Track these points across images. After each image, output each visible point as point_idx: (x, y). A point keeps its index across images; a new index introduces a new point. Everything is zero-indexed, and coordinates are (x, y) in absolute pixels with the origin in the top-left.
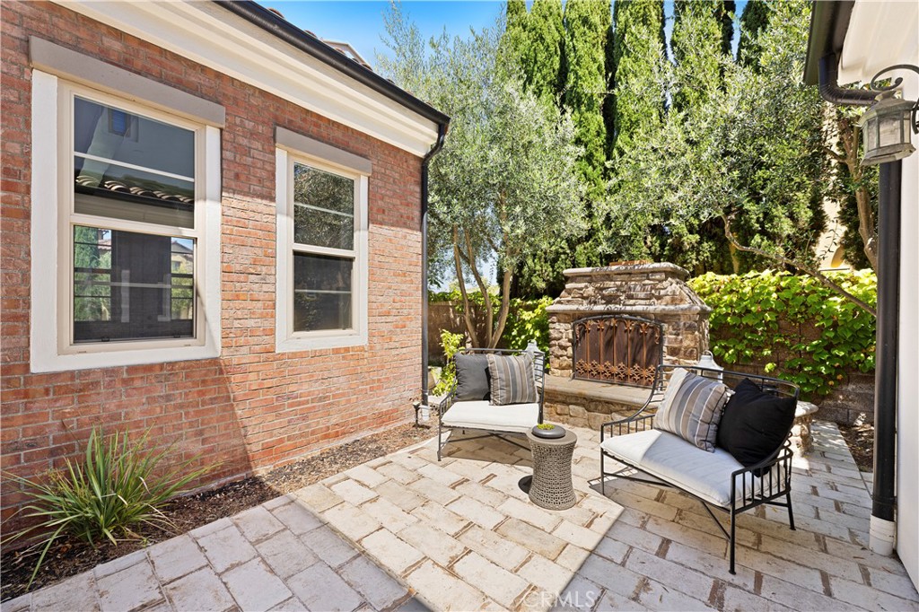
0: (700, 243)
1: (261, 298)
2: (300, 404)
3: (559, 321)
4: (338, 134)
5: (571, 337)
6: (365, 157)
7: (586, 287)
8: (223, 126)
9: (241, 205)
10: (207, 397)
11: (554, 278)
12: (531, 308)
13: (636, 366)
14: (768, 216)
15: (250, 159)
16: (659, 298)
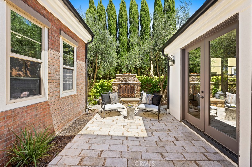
0: (134, 70)
1: (57, 81)
2: (65, 112)
3: (115, 85)
4: (71, 34)
5: (117, 89)
6: (76, 41)
7: (121, 78)
8: (50, 28)
9: (53, 53)
10: (46, 113)
11: (104, 75)
12: (98, 82)
13: (131, 94)
14: (145, 67)
15: (55, 39)
16: (134, 81)
